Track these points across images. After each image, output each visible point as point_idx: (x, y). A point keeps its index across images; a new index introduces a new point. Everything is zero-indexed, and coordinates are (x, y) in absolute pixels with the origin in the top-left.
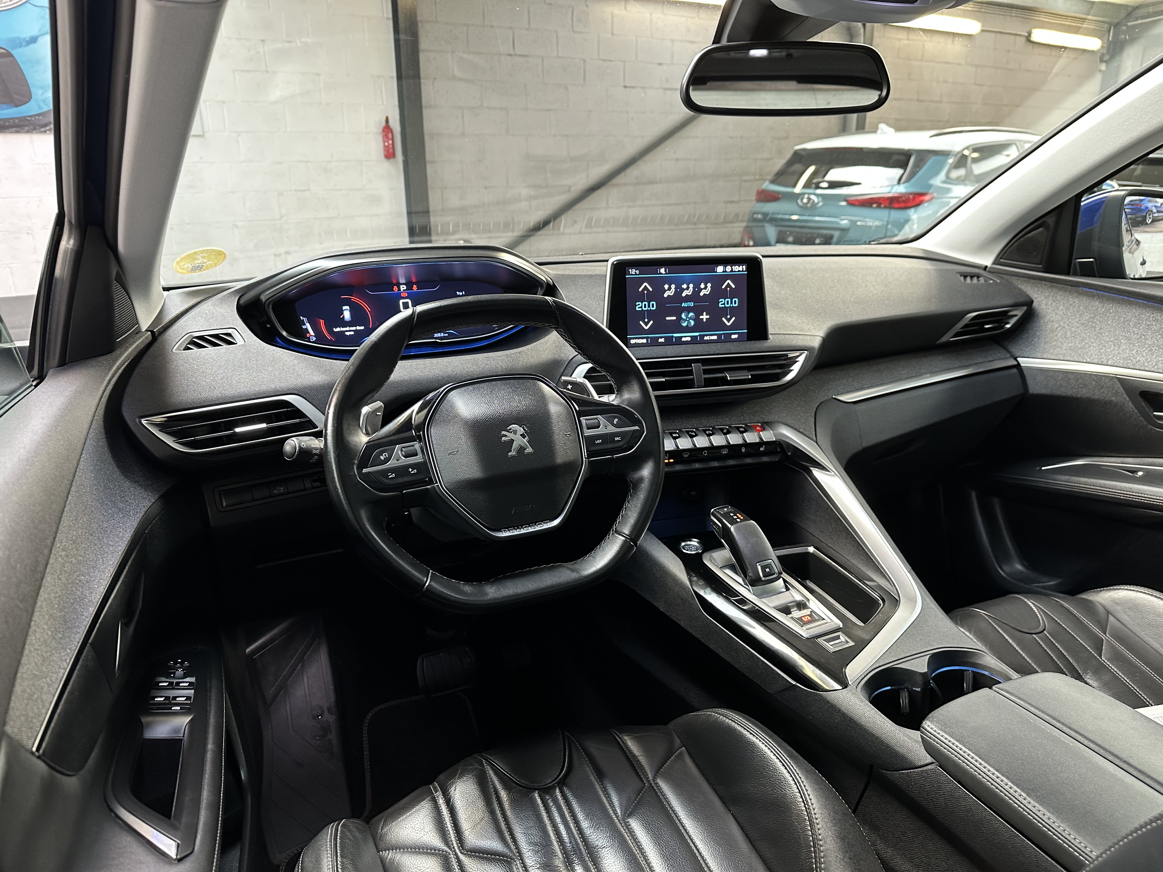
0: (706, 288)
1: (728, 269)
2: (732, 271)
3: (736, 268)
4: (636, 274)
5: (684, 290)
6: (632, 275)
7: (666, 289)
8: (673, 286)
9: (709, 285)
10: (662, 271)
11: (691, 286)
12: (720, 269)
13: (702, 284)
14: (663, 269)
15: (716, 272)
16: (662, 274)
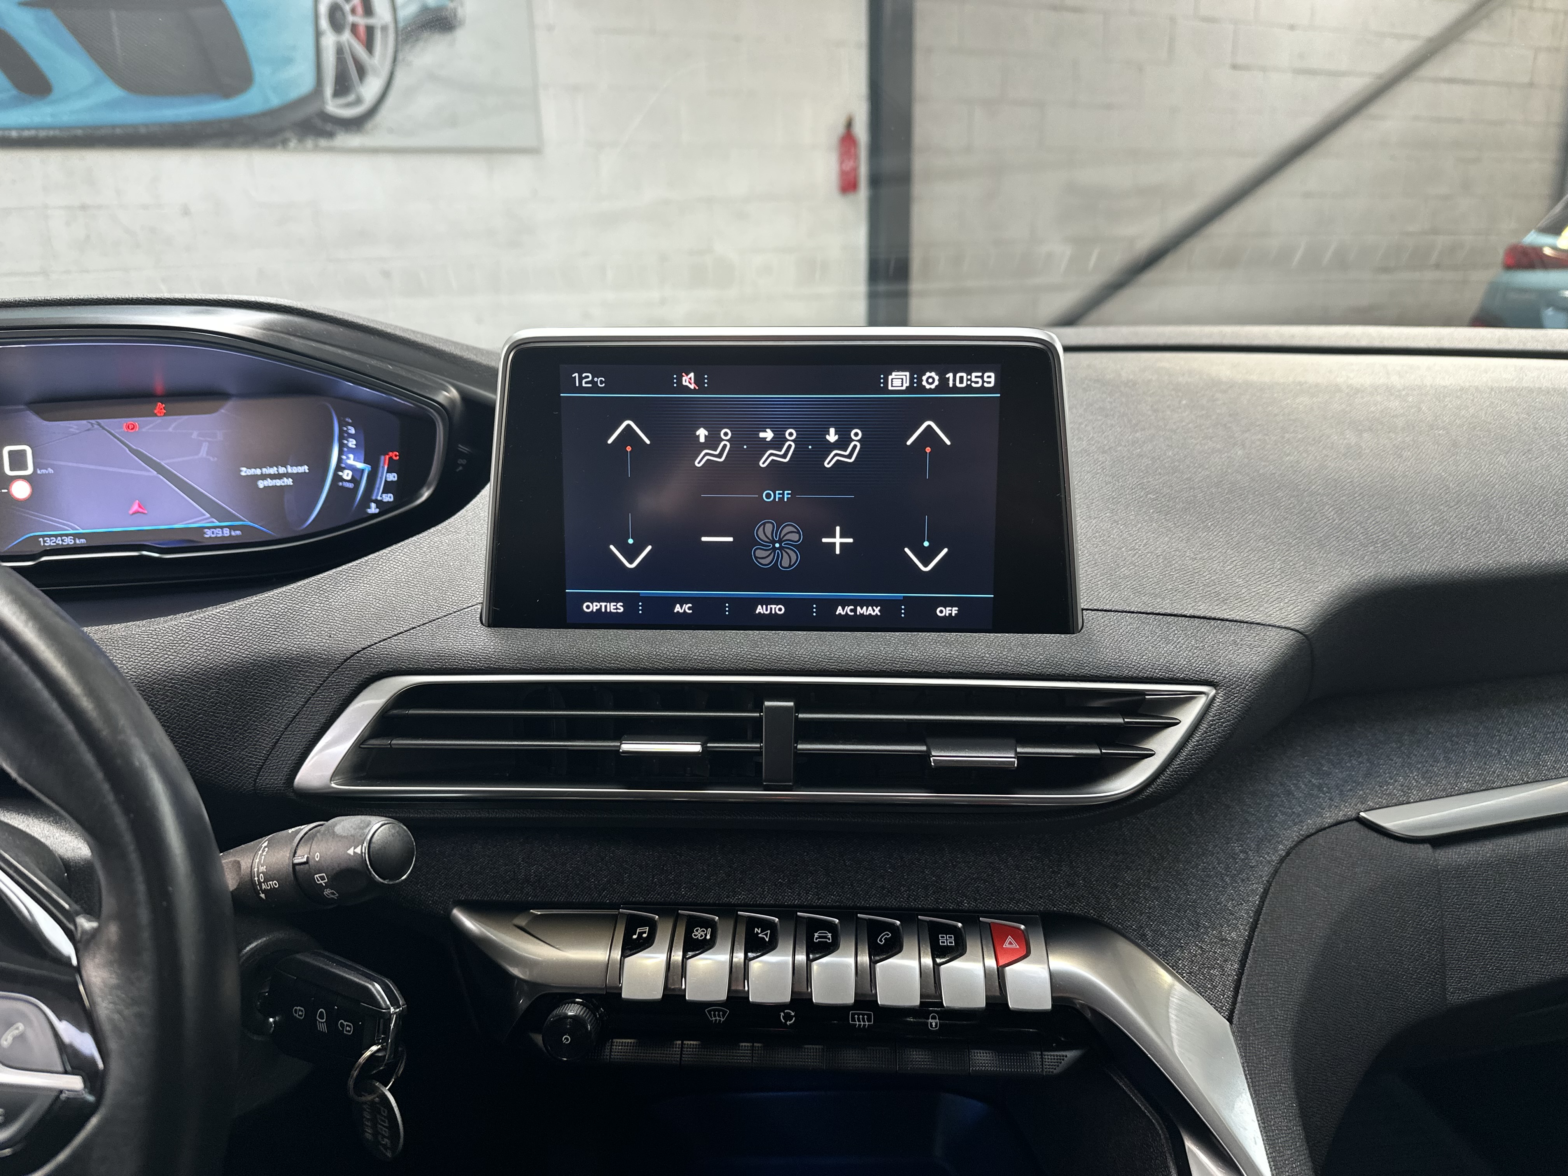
0: (843, 442)
1: (930, 379)
2: (943, 386)
3: (958, 379)
4: (595, 388)
5: (766, 445)
6: (581, 389)
7: (702, 440)
8: (726, 434)
9: (856, 434)
10: (688, 380)
11: (791, 434)
12: (899, 380)
13: (832, 431)
14: (692, 375)
15: (885, 390)
16: (687, 390)
